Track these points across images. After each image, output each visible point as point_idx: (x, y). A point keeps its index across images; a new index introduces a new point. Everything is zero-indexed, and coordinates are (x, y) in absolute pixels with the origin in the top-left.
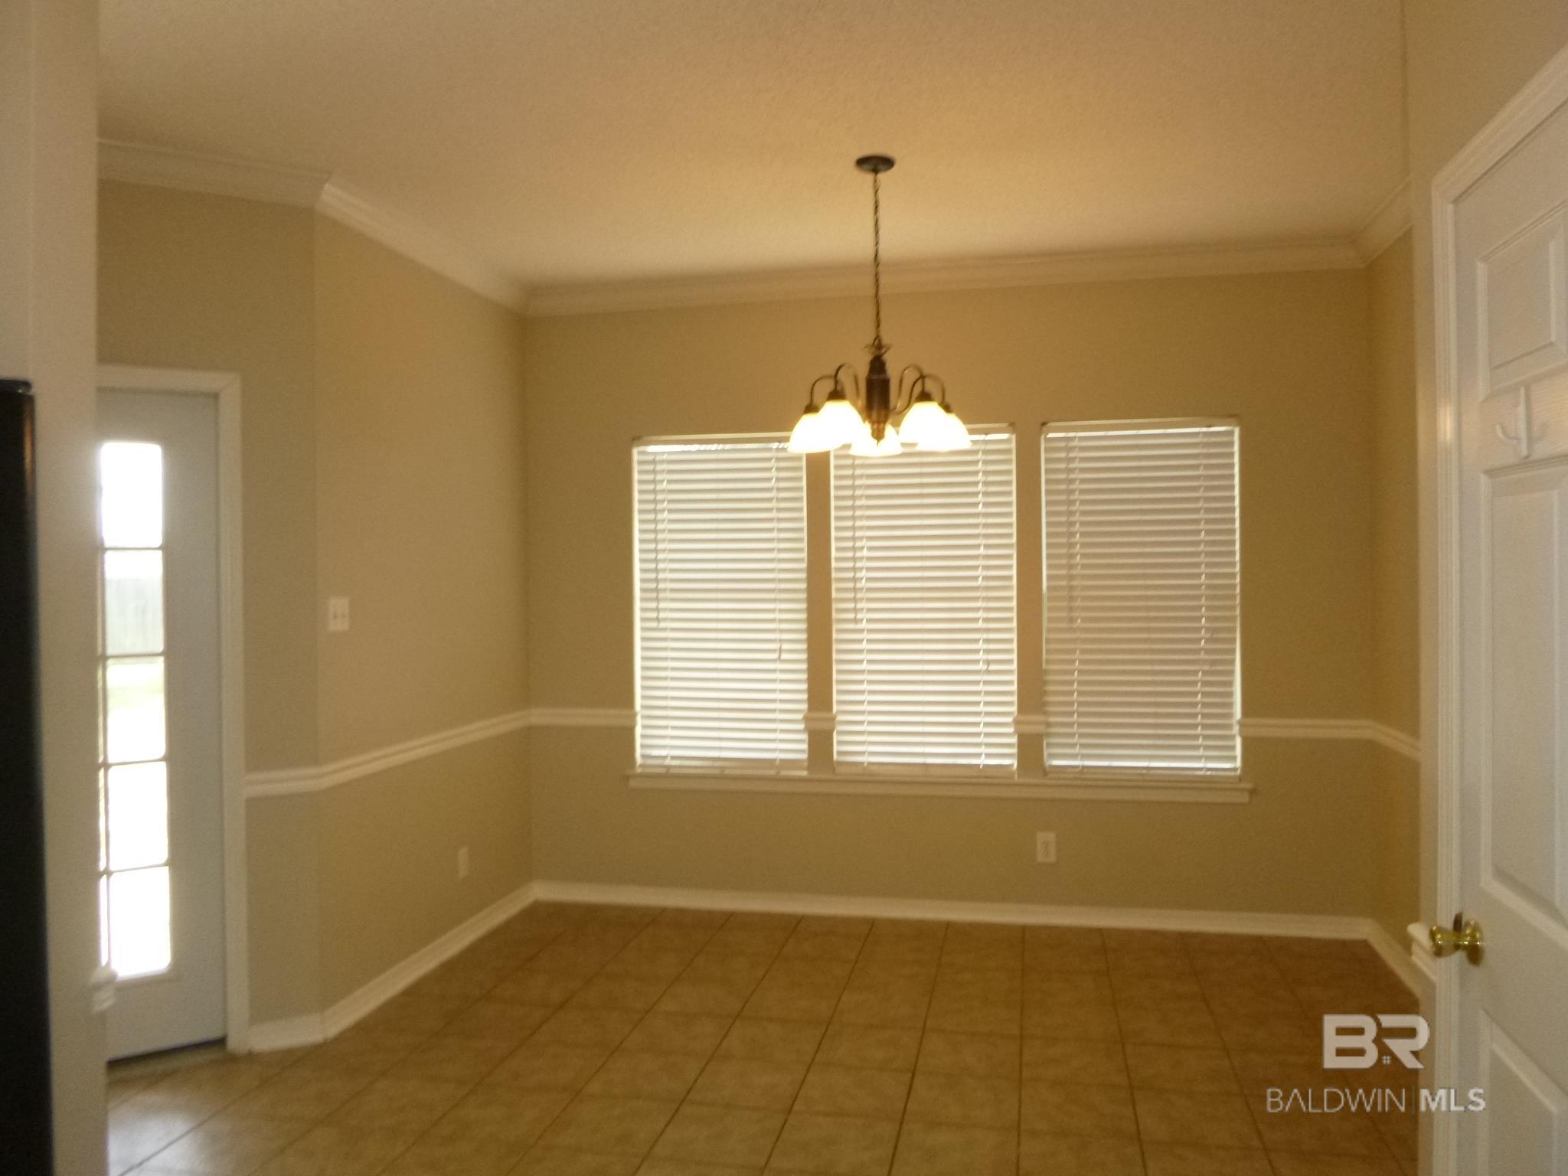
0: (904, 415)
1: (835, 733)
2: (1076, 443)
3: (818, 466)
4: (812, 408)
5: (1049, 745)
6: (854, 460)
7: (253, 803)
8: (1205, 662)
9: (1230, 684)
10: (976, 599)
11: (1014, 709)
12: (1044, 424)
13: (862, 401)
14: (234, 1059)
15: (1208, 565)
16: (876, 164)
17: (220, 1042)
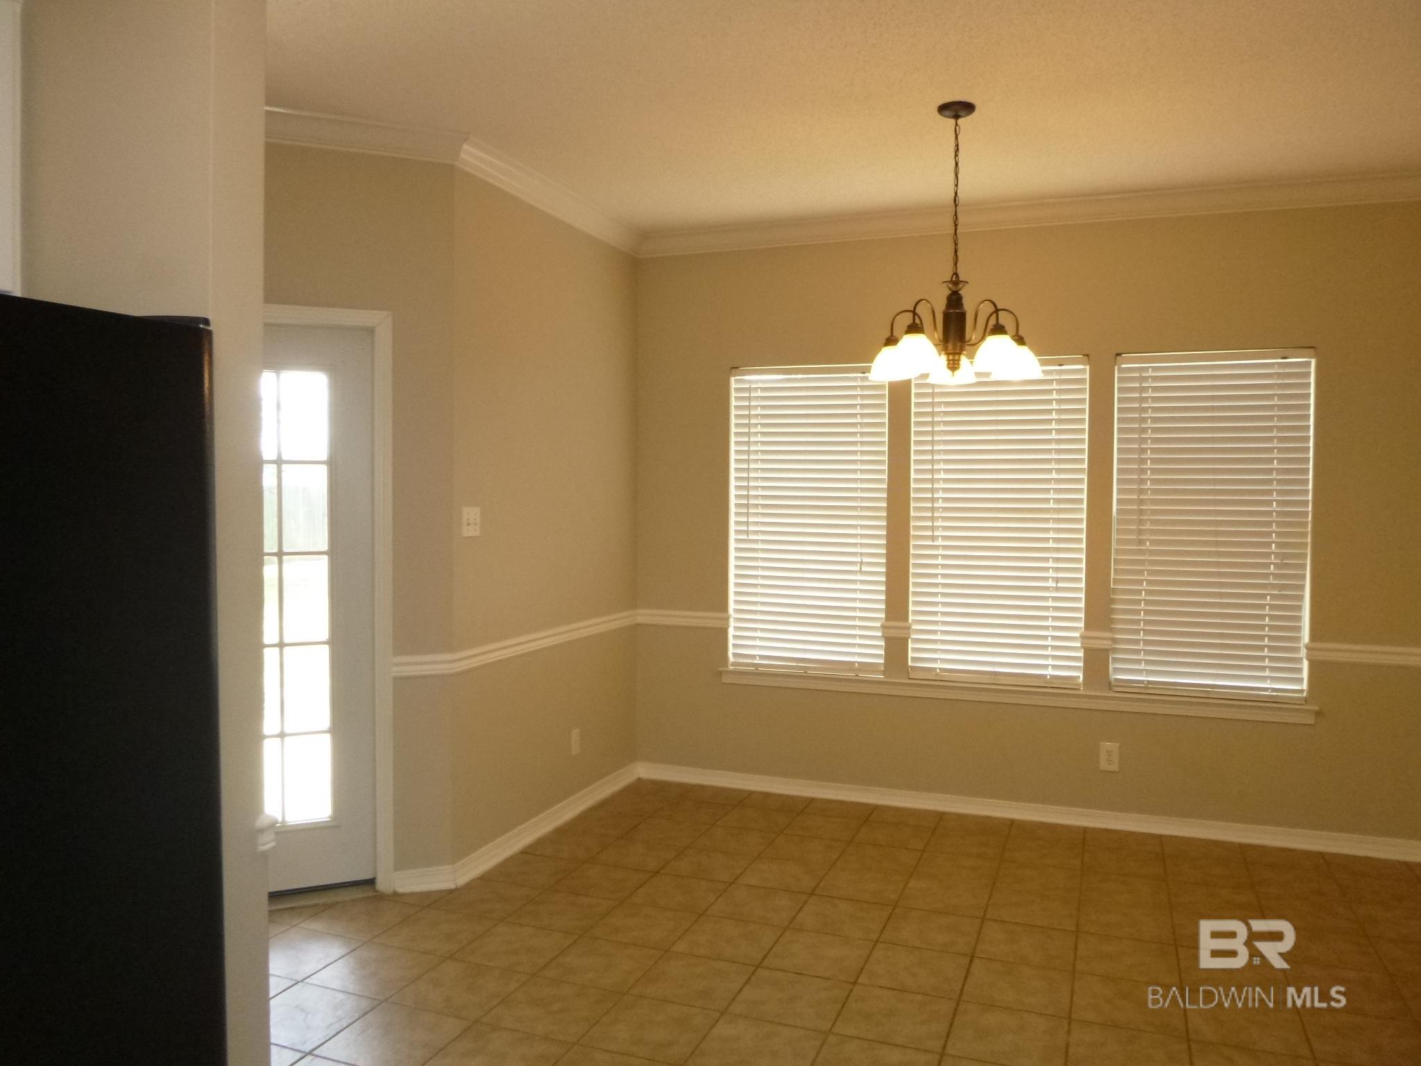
0: (978, 347)
1: (910, 640)
2: (1150, 373)
3: (899, 394)
4: (891, 341)
5: (1115, 660)
6: (933, 389)
7: (399, 681)
8: (1273, 586)
9: (1299, 608)
10: (1047, 520)
11: (1082, 625)
12: (1118, 355)
13: (938, 335)
14: (381, 897)
15: (1279, 492)
16: (957, 109)
17: (371, 882)
